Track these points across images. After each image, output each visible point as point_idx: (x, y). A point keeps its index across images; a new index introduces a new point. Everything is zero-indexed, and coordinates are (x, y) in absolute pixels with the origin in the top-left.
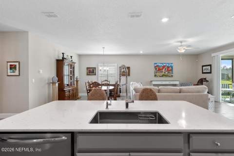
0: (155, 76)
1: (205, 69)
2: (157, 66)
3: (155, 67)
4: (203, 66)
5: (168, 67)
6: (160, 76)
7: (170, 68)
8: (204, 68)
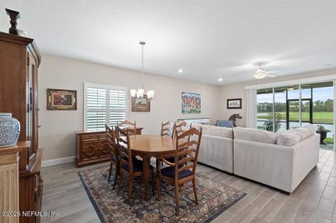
0: (183, 112)
1: (231, 104)
2: (185, 97)
3: (183, 98)
4: (228, 100)
5: (197, 99)
6: (189, 112)
7: (198, 101)
8: (230, 102)
